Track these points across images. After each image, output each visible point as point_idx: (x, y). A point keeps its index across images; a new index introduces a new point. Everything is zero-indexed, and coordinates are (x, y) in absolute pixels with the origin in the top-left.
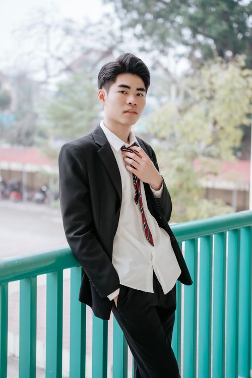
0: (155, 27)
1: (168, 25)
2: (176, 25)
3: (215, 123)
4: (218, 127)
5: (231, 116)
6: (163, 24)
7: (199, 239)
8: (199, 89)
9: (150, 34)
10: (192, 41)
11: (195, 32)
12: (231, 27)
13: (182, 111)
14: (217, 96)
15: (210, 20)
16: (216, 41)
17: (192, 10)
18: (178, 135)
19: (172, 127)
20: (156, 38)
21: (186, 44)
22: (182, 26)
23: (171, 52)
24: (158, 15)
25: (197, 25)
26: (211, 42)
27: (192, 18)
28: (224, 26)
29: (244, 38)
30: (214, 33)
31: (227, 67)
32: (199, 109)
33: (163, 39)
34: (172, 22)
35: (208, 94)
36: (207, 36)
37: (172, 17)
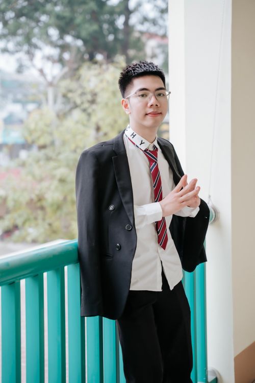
0: (19, 26)
1: (33, 24)
2: (41, 24)
3: (98, 129)
4: (101, 133)
5: (115, 122)
6: (26, 24)
8: (79, 92)
9: (14, 34)
10: (60, 42)
11: (63, 31)
12: (101, 27)
13: (62, 116)
14: (99, 99)
15: (79, 19)
16: (85, 42)
17: (58, 9)
18: (57, 143)
19: (51, 134)
20: (19, 39)
21: (53, 45)
22: (47, 25)
23: (38, 54)
24: (19, 14)
25: (65, 26)
26: (80, 43)
27: (59, 17)
28: (95, 27)
29: (116, 39)
30: (84, 34)
31: (108, 69)
32: (77, 114)
33: (28, 39)
34: (38, 21)
35: (89, 97)
36: (78, 37)
37: (37, 15)
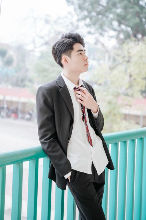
0: (97, 20)
1: (105, 19)
2: (109, 19)
3: (131, 76)
4: (132, 78)
5: (140, 72)
6: (102, 18)
7: (119, 143)
8: (122, 56)
9: (94, 24)
10: (118, 29)
11: (120, 23)
12: (141, 20)
13: (112, 69)
14: (132, 60)
15: (129, 16)
16: (132, 28)
17: (119, 11)
18: (109, 83)
19: (106, 78)
20: (97, 26)
21: (115, 30)
22: (112, 20)
23: (106, 34)
24: (99, 13)
25: (121, 19)
26: (129, 29)
27: (118, 15)
28: (137, 20)
30: (131, 24)
31: (138, 44)
32: (121, 68)
33: (101, 27)
34: (107, 17)
35: (127, 59)
36: (127, 26)
37: (107, 14)
